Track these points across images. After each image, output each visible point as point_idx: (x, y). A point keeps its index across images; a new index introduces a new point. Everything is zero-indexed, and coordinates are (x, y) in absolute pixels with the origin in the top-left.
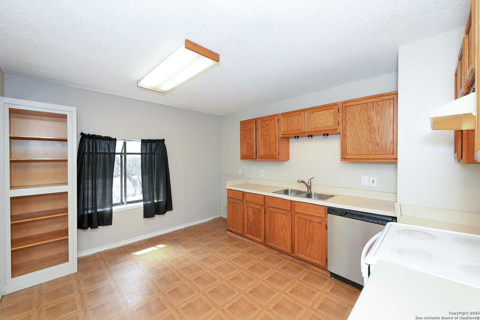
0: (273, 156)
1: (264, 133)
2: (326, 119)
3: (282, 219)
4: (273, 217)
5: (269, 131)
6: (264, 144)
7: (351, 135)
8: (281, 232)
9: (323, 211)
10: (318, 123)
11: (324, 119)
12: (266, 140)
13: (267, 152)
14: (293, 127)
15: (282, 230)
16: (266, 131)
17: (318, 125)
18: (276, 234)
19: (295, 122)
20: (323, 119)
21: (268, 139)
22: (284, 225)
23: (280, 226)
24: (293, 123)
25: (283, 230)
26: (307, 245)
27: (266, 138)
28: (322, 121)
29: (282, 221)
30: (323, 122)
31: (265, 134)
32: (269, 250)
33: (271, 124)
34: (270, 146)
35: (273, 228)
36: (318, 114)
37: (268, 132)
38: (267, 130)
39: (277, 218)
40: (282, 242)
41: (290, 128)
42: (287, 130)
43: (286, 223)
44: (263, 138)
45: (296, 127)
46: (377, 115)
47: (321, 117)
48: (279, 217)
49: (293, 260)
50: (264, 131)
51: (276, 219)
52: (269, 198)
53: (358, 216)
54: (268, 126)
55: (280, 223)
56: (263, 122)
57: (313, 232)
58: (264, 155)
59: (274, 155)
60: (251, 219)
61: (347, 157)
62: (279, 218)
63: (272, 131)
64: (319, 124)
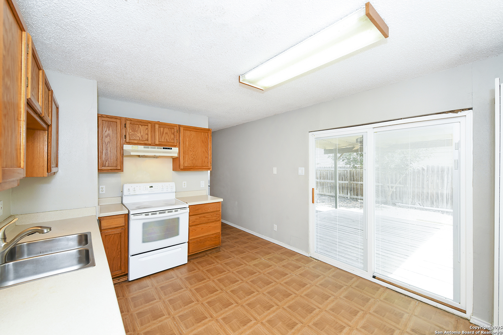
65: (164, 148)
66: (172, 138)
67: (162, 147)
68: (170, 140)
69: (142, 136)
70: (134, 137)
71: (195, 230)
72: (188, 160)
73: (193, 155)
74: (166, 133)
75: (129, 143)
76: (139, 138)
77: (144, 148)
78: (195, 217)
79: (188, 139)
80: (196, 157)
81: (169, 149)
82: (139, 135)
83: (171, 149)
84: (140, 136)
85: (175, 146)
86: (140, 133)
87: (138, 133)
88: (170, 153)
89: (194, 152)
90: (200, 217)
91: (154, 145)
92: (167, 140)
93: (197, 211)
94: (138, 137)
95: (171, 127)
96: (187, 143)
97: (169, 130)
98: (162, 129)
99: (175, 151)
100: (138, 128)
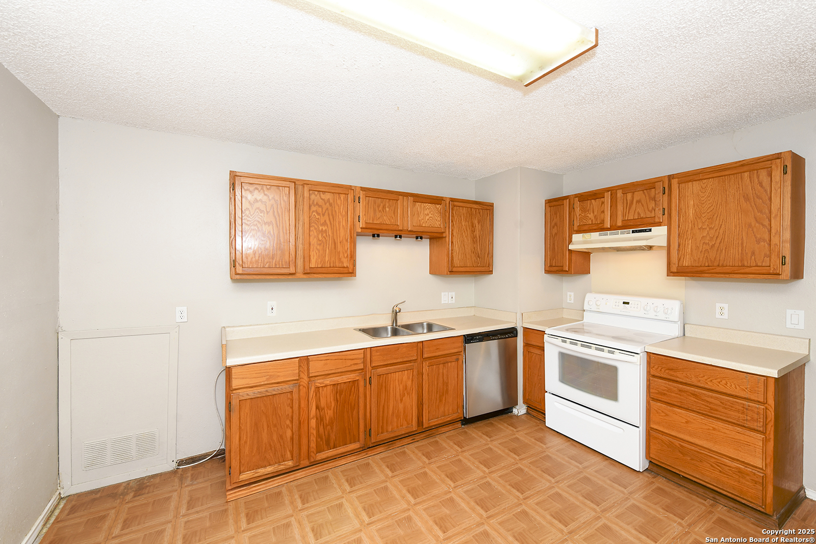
0: (344, 269)
1: (318, 219)
2: (432, 216)
3: (402, 381)
4: (384, 384)
5: (332, 215)
6: (319, 242)
7: (458, 242)
8: (400, 404)
9: (460, 343)
10: (422, 219)
11: (430, 215)
12: (324, 235)
13: (327, 259)
14: (385, 218)
15: (401, 400)
16: (323, 215)
17: (422, 223)
18: (391, 412)
19: (387, 209)
20: (428, 215)
21: (330, 233)
22: (406, 389)
23: (398, 394)
24: (385, 211)
25: (404, 399)
26: (441, 401)
27: (324, 229)
28: (427, 217)
29: (401, 383)
30: (428, 220)
31: (322, 221)
32: (367, 454)
33: (339, 202)
34: (335, 248)
35: (384, 406)
36: (422, 206)
37: (331, 217)
38: (326, 214)
39: (392, 382)
40: (402, 420)
41: (379, 218)
42: (373, 220)
43: (409, 383)
44: (316, 229)
45: (389, 219)
46: (479, 224)
47: (426, 212)
48: (397, 378)
49: (414, 439)
50: (318, 214)
51: (390, 384)
52: (377, 351)
53: (501, 334)
54: (331, 205)
55: (398, 390)
56: (316, 193)
57: (448, 378)
58: (320, 266)
59: (344, 267)
60: (329, 414)
61: (454, 269)
62: (397, 381)
63: (340, 217)
64: (423, 221)
65: (633, 232)
66: (650, 209)
67: (631, 230)
68: (647, 211)
69: (595, 217)
70: (585, 221)
71: (667, 415)
72: (692, 251)
73: (708, 238)
74: (639, 202)
75: (578, 232)
76: (592, 221)
77: (600, 235)
78: (665, 384)
79: (692, 203)
80: (718, 241)
81: (645, 231)
82: (591, 216)
83: (650, 230)
84: (593, 218)
85: (659, 224)
86: (593, 212)
87: (590, 214)
88: (647, 239)
89: (713, 232)
90: (680, 391)
91: (614, 228)
92: (639, 214)
93: (671, 373)
94: (591, 219)
95: (648, 186)
96: (691, 212)
97: (644, 193)
98: (629, 196)
99: (659, 235)
100: (590, 204)
